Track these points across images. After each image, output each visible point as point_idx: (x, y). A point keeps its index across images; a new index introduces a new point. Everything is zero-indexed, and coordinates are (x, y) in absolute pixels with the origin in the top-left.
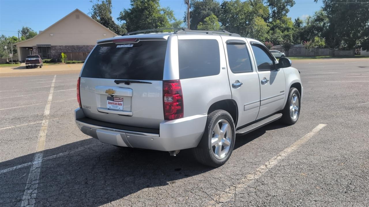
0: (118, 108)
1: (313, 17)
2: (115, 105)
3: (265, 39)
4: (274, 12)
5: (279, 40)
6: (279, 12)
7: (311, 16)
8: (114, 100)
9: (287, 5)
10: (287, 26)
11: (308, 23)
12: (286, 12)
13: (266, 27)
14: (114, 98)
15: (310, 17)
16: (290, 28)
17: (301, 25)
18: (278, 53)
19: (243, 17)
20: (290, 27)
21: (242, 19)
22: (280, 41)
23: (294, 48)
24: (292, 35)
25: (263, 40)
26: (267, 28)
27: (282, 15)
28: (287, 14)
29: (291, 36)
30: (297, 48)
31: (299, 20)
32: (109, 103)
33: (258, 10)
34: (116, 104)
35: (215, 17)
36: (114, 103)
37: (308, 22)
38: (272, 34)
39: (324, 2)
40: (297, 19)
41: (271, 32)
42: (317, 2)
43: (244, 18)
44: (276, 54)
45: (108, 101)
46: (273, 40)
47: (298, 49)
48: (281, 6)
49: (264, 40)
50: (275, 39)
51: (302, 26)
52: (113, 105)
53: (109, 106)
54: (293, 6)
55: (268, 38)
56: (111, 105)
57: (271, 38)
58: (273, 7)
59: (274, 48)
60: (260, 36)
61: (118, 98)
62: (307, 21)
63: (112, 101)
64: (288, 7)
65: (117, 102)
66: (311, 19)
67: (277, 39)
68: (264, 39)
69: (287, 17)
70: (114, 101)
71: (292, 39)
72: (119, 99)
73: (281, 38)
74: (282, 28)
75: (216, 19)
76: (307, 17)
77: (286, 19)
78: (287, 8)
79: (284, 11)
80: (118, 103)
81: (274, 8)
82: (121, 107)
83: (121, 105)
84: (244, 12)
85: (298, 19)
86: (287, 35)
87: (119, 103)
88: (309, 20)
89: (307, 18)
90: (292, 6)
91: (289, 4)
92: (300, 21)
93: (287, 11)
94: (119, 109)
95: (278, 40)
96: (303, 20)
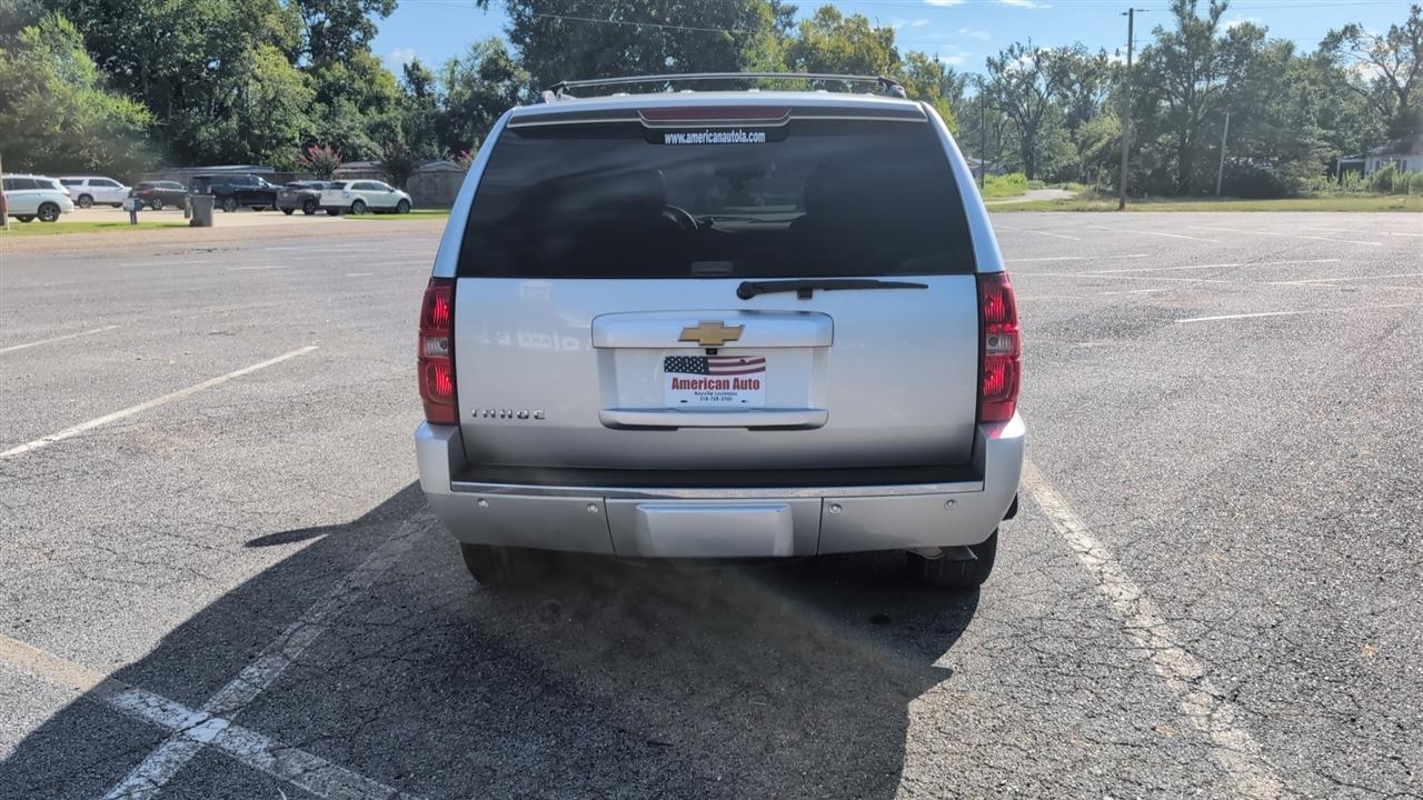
0: (734, 403)
1: (469, 60)
2: (714, 390)
3: (301, 135)
4: (316, 31)
5: (358, 142)
6: (337, 33)
7: (460, 59)
8: (711, 369)
9: (366, 10)
10: (376, 88)
11: (452, 84)
12: (365, 33)
13: (300, 88)
14: (710, 361)
15: (456, 62)
16: (388, 99)
17: (427, 87)
18: (386, 193)
19: (198, 38)
20: (387, 93)
21: (193, 48)
22: (360, 147)
23: (423, 175)
24: (399, 123)
25: (293, 138)
26: (306, 94)
27: (350, 46)
28: (369, 43)
29: (399, 129)
30: (436, 176)
31: (418, 69)
32: (678, 385)
33: (259, 14)
34: (722, 385)
35: (71, 28)
36: (708, 385)
37: (452, 77)
38: (325, 118)
39: (511, 10)
40: (410, 65)
41: (320, 107)
42: (486, 8)
43: (204, 43)
44: (379, 196)
45: (671, 376)
46: (331, 139)
47: (438, 180)
48: (344, 8)
49: (297, 141)
50: (338, 135)
51: (430, 90)
52: (702, 391)
53: (674, 397)
54: (389, 13)
55: (313, 134)
56: (692, 391)
57: (322, 134)
58: (311, 11)
59: (344, 171)
60: (279, 122)
61: (738, 360)
62: (447, 75)
63: (697, 373)
64: (373, 17)
65: (731, 378)
66: (460, 68)
67: (346, 137)
68: (297, 135)
69: (372, 55)
70: (707, 373)
71: (400, 138)
72: (743, 363)
73: (362, 135)
74: (359, 97)
75: (74, 37)
76: (446, 61)
77: (369, 62)
78: (368, 20)
79: (359, 29)
80: (736, 380)
81: (315, 13)
82: (753, 398)
83: (757, 388)
84: (197, 18)
85: (415, 66)
86: (383, 125)
87: (744, 377)
88: (453, 72)
89: (446, 64)
90: (386, 12)
91: (375, 6)
92: (423, 76)
93: (369, 32)
94: (746, 405)
95: (350, 141)
96: (434, 70)
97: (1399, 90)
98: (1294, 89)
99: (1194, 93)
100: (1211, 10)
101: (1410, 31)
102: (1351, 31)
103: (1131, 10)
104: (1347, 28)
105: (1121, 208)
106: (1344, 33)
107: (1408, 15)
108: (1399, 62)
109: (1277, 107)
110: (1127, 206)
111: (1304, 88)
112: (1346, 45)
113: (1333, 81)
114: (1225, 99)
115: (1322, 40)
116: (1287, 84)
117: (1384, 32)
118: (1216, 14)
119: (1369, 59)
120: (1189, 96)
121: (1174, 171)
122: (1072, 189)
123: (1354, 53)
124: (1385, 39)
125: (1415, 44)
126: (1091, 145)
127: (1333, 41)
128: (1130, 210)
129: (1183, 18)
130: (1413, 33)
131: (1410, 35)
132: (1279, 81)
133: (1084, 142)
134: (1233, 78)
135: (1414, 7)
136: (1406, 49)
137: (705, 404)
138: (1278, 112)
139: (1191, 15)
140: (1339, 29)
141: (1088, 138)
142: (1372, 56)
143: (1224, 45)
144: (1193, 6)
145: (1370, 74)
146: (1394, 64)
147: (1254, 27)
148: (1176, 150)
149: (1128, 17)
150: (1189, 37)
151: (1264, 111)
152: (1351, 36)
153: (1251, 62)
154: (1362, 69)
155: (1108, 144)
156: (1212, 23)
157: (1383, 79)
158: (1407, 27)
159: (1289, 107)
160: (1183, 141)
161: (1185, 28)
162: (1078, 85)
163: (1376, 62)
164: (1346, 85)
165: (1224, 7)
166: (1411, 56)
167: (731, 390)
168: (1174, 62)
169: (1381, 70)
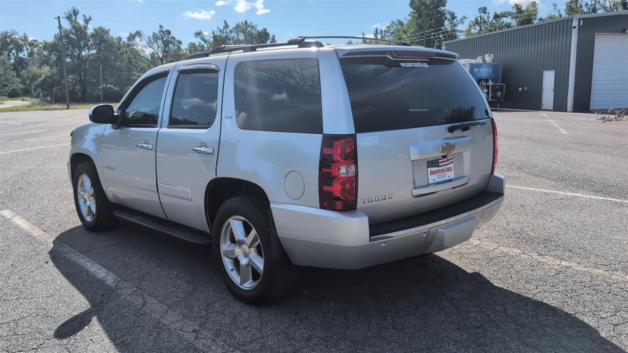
0: (447, 178)
2: (441, 174)
8: (440, 164)
14: (439, 161)
32: (432, 173)
34: (443, 171)
36: (439, 171)
45: (429, 169)
52: (438, 174)
53: (432, 179)
56: (435, 175)
63: (437, 167)
65: (445, 167)
70: (439, 166)
72: (447, 160)
82: (452, 174)
83: (452, 170)
87: (448, 166)
94: (450, 178)
97: (160, 58)
98: (125, 56)
99: (82, 56)
100: (84, 20)
101: (160, 35)
102: (138, 34)
103: (59, 17)
104: (137, 32)
105: (68, 108)
106: (136, 34)
107: (159, 28)
108: (158, 47)
109: (119, 64)
110: (71, 107)
111: (129, 56)
112: (137, 39)
113: (134, 54)
114: (96, 59)
115: (128, 36)
116: (122, 54)
117: (151, 35)
118: (87, 21)
119: (147, 45)
120: (79, 57)
121: (79, 91)
122: (27, 100)
123: (141, 42)
124: (152, 38)
125: (163, 40)
126: (37, 79)
127: (131, 37)
128: (72, 109)
129: (72, 23)
130: (162, 36)
131: (160, 36)
132: (119, 52)
133: (33, 78)
134: (99, 50)
135: (160, 26)
136: (160, 42)
137: (441, 180)
138: (120, 65)
139: (75, 22)
140: (133, 32)
141: (34, 76)
142: (148, 44)
143: (93, 36)
144: (76, 18)
145: (148, 52)
146: (157, 48)
147: (104, 29)
148: (78, 82)
149: (57, 20)
150: (76, 31)
151: (114, 65)
152: (139, 35)
153: (106, 44)
154: (145, 49)
155: (45, 79)
156: (86, 25)
157: (153, 53)
158: (159, 34)
159: (124, 64)
160: (81, 78)
161: (74, 27)
162: (14, 50)
163: (150, 47)
164: (140, 55)
165: (90, 19)
166: (162, 45)
167: (445, 173)
168: (71, 41)
169: (152, 50)
